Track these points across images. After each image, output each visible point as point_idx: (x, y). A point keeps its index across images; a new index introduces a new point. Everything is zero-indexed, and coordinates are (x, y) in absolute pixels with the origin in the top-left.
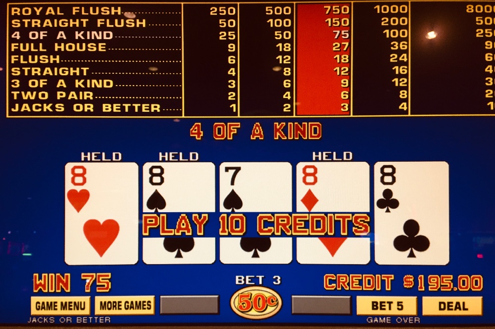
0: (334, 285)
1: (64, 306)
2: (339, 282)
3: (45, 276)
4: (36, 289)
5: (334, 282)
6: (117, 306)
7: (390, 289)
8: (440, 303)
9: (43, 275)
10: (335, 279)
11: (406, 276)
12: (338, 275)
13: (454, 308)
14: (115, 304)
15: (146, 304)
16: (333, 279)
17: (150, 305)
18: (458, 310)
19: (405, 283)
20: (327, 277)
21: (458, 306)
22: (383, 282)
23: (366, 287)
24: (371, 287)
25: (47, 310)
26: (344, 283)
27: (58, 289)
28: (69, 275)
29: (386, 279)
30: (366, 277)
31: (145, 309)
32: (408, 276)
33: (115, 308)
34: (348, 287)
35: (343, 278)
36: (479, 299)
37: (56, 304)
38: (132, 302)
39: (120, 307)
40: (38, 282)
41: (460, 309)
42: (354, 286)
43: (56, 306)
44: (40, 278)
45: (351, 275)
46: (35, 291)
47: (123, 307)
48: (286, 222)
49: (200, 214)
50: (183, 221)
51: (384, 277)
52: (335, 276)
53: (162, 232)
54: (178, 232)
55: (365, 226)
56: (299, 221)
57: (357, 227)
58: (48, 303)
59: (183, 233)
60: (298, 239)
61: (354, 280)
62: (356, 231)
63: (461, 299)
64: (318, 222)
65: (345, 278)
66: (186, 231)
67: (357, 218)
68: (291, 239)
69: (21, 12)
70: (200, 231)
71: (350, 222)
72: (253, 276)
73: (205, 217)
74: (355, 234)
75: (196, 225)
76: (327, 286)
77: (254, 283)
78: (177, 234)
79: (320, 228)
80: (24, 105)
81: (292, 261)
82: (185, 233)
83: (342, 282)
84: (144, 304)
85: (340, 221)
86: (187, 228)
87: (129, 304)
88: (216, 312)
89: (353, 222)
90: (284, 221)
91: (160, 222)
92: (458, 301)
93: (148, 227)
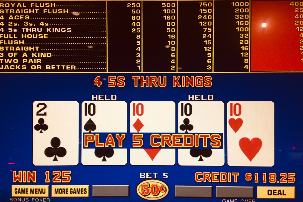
0: (202, 179)
1: (32, 191)
2: (205, 177)
3: (20, 173)
4: (15, 181)
5: (202, 177)
6: (65, 192)
7: (237, 182)
8: (268, 191)
9: (19, 171)
10: (202, 175)
11: (247, 174)
12: (204, 173)
13: (277, 193)
14: (64, 190)
15: (83, 190)
16: (201, 175)
17: (86, 191)
18: (280, 195)
19: (246, 178)
20: (197, 174)
21: (280, 193)
22: (233, 177)
23: (222, 180)
24: (226, 180)
25: (22, 193)
26: (208, 178)
27: (29, 181)
28: (35, 172)
29: (234, 175)
30: (222, 174)
31: (83, 193)
32: (248, 173)
33: (64, 193)
34: (210, 180)
35: (207, 174)
36: (293, 189)
37: (27, 190)
38: (75, 189)
39: (67, 192)
40: (16, 176)
41: (281, 195)
42: (214, 179)
43: (27, 191)
44: (17, 174)
45: (212, 173)
46: (14, 182)
47: (69, 192)
48: (168, 139)
49: (120, 134)
50: (110, 138)
51: (233, 174)
52: (202, 173)
53: (97, 145)
54: (107, 145)
55: (218, 142)
56: (177, 138)
57: (213, 142)
58: (22, 189)
59: (110, 146)
60: (179, 150)
61: (214, 176)
62: (213, 145)
63: (281, 188)
64: (189, 139)
65: (208, 175)
66: (112, 145)
67: (213, 137)
68: (174, 150)
69: (4, 6)
70: (120, 145)
71: (209, 139)
72: (151, 173)
73: (123, 136)
74: (212, 147)
75: (118, 141)
76: (197, 180)
77: (151, 178)
78: (106, 146)
79: (190, 142)
80: (6, 66)
81: (175, 164)
82: (111, 145)
83: (207, 177)
84: (82, 190)
85: (202, 138)
86: (112, 143)
87: (73, 191)
88: (127, 195)
89: (211, 139)
90: (167, 138)
91: (95, 139)
92: (280, 189)
93: (88, 142)
